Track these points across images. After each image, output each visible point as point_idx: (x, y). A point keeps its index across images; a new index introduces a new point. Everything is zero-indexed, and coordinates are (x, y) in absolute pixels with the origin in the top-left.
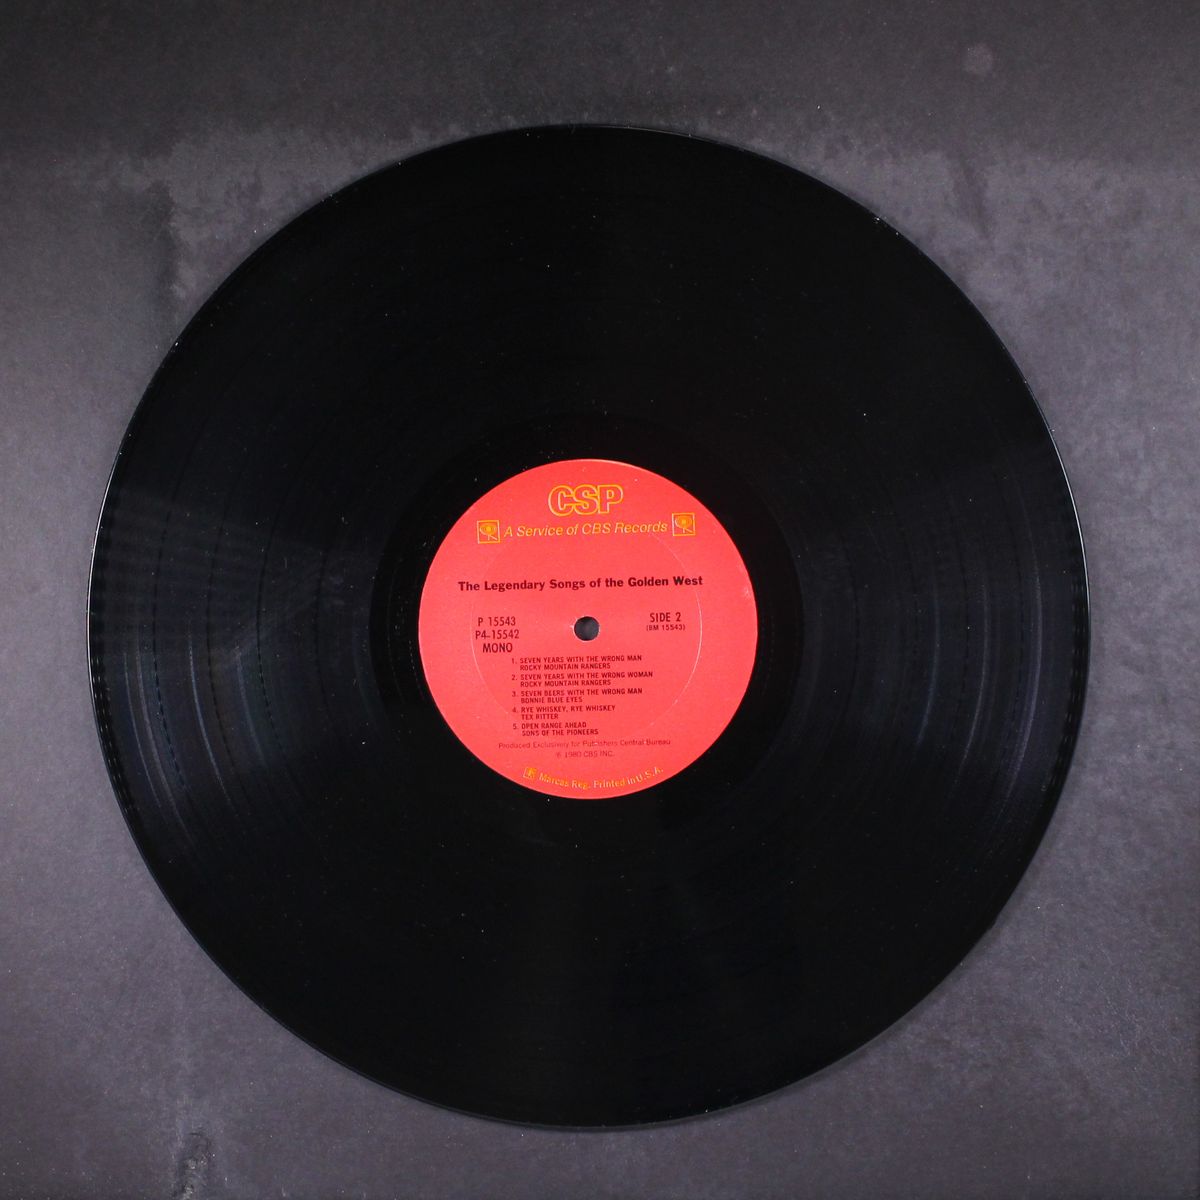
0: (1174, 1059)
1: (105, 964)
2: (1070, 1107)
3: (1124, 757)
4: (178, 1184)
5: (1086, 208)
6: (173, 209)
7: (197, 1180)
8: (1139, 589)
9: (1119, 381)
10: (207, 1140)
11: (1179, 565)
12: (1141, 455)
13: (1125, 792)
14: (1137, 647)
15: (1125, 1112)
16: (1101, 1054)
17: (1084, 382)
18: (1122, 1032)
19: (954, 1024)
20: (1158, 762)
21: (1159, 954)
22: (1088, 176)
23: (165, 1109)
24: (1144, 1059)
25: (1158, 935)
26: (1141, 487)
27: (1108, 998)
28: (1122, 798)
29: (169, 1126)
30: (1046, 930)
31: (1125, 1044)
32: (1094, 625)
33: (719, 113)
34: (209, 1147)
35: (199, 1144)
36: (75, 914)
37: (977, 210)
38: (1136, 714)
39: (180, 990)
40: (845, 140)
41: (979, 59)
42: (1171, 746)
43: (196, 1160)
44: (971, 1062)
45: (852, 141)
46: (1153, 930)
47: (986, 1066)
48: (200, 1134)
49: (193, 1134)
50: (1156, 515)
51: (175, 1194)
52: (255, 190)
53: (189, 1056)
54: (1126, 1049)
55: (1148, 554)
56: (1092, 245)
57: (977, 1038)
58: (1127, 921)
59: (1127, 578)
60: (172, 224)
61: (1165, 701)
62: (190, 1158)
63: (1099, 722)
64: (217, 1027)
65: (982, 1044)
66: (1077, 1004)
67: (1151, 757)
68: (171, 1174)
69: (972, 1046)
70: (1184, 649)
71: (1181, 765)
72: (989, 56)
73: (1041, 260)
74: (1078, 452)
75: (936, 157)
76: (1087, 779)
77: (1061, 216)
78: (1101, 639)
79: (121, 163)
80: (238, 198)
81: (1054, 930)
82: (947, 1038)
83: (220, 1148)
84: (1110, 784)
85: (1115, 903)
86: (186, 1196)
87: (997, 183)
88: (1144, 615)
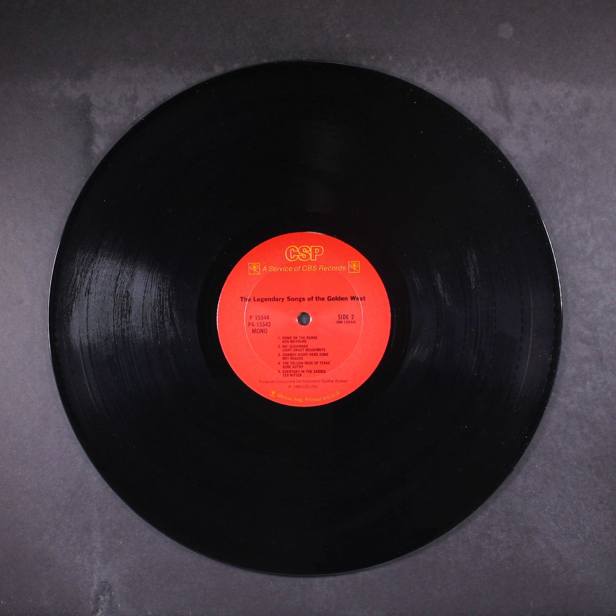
0: (606, 544)
1: (57, 495)
2: (552, 568)
3: (580, 389)
4: (94, 608)
5: (561, 107)
6: (92, 108)
7: (105, 606)
8: (587, 303)
9: (578, 196)
10: (110, 585)
11: (609, 290)
12: (589, 234)
13: (581, 407)
14: (587, 332)
15: (581, 571)
16: (568, 541)
17: (560, 196)
18: (579, 530)
19: (493, 526)
20: (598, 391)
21: (598, 490)
22: (562, 90)
23: (88, 569)
24: (591, 543)
25: (598, 480)
26: (589, 250)
27: (572, 513)
28: (580, 410)
29: (90, 578)
30: (540, 478)
31: (581, 536)
32: (564, 321)
33: (372, 58)
34: (110, 589)
35: (106, 587)
36: (42, 469)
37: (505, 108)
38: (587, 366)
39: (96, 508)
40: (437, 72)
41: (506, 31)
42: (605, 383)
43: (104, 596)
44: (501, 545)
45: (441, 72)
46: (595, 477)
47: (510, 547)
48: (106, 582)
49: (102, 582)
50: (597, 264)
51: (93, 613)
52: (135, 98)
53: (100, 542)
54: (581, 539)
55: (592, 284)
56: (564, 126)
57: (505, 533)
58: (581, 473)
59: (582, 297)
60: (92, 115)
61: (601, 360)
62: (101, 594)
63: (567, 370)
64: (115, 527)
65: (507, 536)
66: (556, 516)
67: (594, 389)
68: (91, 603)
69: (502, 537)
70: (611, 334)
71: (609, 393)
72: (511, 29)
73: (538, 133)
74: (556, 232)
75: (484, 80)
76: (561, 400)
77: (548, 111)
78: (568, 328)
79: (65, 84)
80: (126, 101)
81: (544, 477)
82: (489, 533)
83: (116, 590)
84: (573, 402)
85: (576, 464)
86: (99, 614)
87: (515, 94)
88: (591, 316)
